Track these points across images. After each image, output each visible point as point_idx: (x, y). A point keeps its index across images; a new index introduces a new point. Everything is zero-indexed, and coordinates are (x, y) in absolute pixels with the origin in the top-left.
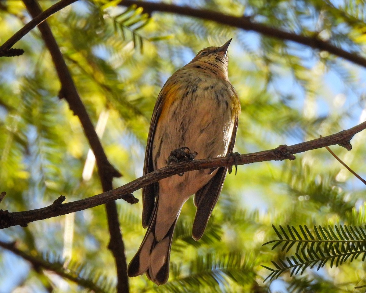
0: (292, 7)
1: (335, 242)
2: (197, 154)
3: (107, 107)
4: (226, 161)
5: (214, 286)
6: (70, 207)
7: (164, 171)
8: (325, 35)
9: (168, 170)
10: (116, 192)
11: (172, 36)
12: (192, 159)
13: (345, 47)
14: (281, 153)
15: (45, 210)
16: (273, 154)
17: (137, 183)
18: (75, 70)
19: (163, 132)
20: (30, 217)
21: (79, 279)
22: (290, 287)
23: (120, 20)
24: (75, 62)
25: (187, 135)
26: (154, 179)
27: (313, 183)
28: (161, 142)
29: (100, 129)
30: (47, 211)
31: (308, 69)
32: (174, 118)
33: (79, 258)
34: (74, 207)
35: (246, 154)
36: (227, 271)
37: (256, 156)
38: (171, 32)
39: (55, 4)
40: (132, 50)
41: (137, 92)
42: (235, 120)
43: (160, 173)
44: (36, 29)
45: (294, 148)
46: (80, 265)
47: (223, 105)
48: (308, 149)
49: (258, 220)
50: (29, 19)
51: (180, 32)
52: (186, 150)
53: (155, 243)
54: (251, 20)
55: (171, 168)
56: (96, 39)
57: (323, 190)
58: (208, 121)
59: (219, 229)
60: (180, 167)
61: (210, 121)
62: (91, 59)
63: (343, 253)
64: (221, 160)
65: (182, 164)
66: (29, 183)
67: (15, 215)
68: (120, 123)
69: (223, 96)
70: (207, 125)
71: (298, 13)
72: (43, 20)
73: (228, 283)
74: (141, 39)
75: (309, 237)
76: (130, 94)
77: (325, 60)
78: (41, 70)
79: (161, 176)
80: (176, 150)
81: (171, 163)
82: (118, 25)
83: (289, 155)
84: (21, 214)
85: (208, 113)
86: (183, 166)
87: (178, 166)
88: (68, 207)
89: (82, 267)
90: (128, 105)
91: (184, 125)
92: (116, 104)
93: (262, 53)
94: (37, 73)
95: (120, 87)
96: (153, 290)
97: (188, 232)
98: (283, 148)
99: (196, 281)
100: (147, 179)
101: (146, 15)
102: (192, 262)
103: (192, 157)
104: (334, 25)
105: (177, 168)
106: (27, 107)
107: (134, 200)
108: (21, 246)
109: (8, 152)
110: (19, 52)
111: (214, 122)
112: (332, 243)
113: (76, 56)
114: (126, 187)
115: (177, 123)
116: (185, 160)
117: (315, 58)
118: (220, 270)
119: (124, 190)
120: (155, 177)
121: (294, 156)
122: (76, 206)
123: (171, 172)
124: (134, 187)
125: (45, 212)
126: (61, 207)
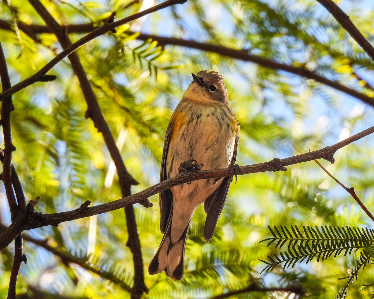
0: (284, 42)
1: (321, 240)
2: (203, 165)
3: (126, 125)
4: (227, 172)
5: (216, 278)
7: (175, 180)
8: (311, 66)
9: (179, 179)
10: (133, 197)
11: (182, 65)
12: (199, 170)
13: (328, 76)
14: (274, 165)
15: (73, 212)
16: (267, 165)
17: (152, 190)
18: (99, 95)
19: (174, 151)
20: (60, 219)
21: (102, 271)
22: (281, 279)
23: (138, 51)
24: (99, 87)
25: (195, 152)
26: (166, 187)
27: (301, 191)
28: (173, 159)
29: (119, 144)
30: (75, 213)
31: (296, 95)
32: (183, 139)
33: (102, 255)
34: (98, 210)
35: (245, 166)
36: (227, 266)
37: (253, 168)
38: (181, 62)
39: (83, 37)
40: (147, 78)
41: (152, 114)
42: (236, 138)
43: (171, 182)
44: (66, 59)
45: (285, 161)
46: (102, 260)
47: (225, 127)
48: (298, 162)
49: (254, 222)
50: (60, 50)
51: (189, 63)
52: (193, 163)
53: (171, 245)
54: (249, 53)
55: (181, 177)
56: (117, 68)
57: (309, 197)
58: (212, 140)
59: (220, 231)
60: (189, 176)
61: (215, 140)
62: (112, 85)
63: (328, 249)
64: (223, 171)
65: (190, 174)
66: (59, 190)
67: (47, 216)
68: (137, 139)
69: (223, 120)
70: (212, 143)
71: (289, 47)
72: (72, 51)
73: (228, 276)
74: (156, 68)
75: (299, 236)
76: (146, 115)
77: (312, 87)
78: (70, 94)
79: (172, 184)
80: (185, 162)
81: (181, 173)
82: (136, 56)
84: (53, 216)
85: (212, 133)
86: (191, 176)
87: (187, 175)
88: (93, 211)
89: (105, 262)
90: (144, 125)
91: (192, 144)
92: (133, 123)
93: (258, 80)
94: (67, 96)
95: (137, 109)
96: (165, 281)
97: (194, 232)
98: (276, 161)
99: (201, 273)
100: (160, 186)
101: (160, 48)
102: (198, 258)
103: (199, 168)
104: (319, 57)
105: (185, 178)
106: (57, 125)
107: (149, 204)
108: (53, 243)
109: (41, 163)
110: (52, 78)
111: (218, 140)
112: (318, 241)
113: (100, 83)
114: (143, 194)
115: (186, 143)
116: (192, 171)
117: (302, 86)
118: (222, 265)
119: (141, 196)
120: (167, 185)
121: (285, 168)
122: (99, 209)
123: (181, 180)
124: (149, 194)
125: (73, 214)
126: (87, 211)
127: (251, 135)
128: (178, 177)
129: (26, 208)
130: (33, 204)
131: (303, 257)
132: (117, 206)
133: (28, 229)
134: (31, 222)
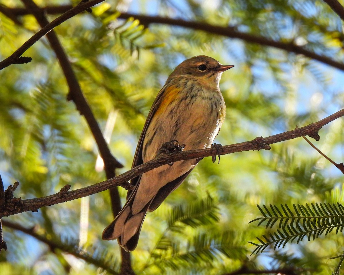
4: (210, 152)
6: (75, 194)
7: (156, 161)
9: (160, 160)
10: (114, 180)
12: (180, 150)
14: (257, 144)
15: (53, 197)
16: (251, 144)
17: (133, 172)
20: (40, 203)
23: (119, 31)
28: (155, 133)
30: (55, 198)
32: (171, 116)
34: (78, 194)
35: (228, 146)
36: (221, 249)
37: (236, 147)
43: (153, 163)
45: (269, 139)
48: (282, 140)
52: (175, 143)
53: (130, 216)
55: (162, 159)
64: (206, 151)
65: (172, 155)
67: (27, 202)
74: (138, 48)
75: (289, 214)
79: (153, 166)
80: (167, 143)
82: (118, 36)
83: (265, 145)
84: (32, 201)
86: (173, 156)
87: (169, 156)
88: (73, 194)
98: (260, 140)
100: (141, 168)
101: (142, 27)
103: (180, 148)
105: (167, 159)
107: (131, 187)
108: (40, 231)
115: (172, 120)
116: (174, 152)
118: (215, 247)
119: (122, 178)
120: (148, 167)
121: (269, 146)
122: (80, 193)
123: (162, 162)
124: (131, 176)
125: (53, 199)
126: (67, 195)
127: (245, 113)
128: (159, 158)
129: (4, 193)
130: (12, 190)
131: (293, 238)
132: (98, 189)
133: (7, 216)
134: (10, 208)
